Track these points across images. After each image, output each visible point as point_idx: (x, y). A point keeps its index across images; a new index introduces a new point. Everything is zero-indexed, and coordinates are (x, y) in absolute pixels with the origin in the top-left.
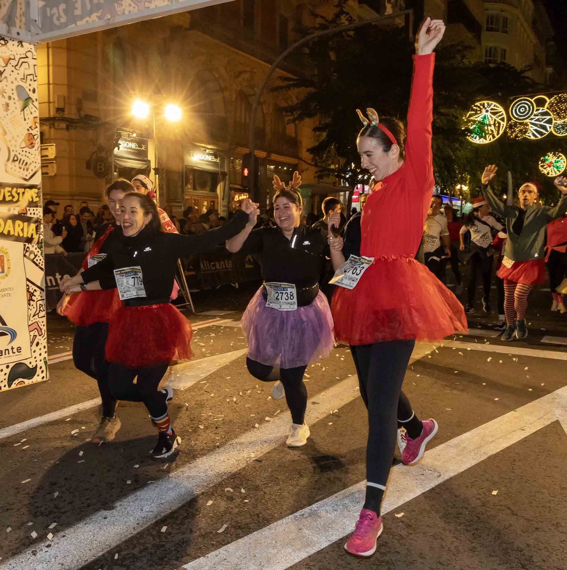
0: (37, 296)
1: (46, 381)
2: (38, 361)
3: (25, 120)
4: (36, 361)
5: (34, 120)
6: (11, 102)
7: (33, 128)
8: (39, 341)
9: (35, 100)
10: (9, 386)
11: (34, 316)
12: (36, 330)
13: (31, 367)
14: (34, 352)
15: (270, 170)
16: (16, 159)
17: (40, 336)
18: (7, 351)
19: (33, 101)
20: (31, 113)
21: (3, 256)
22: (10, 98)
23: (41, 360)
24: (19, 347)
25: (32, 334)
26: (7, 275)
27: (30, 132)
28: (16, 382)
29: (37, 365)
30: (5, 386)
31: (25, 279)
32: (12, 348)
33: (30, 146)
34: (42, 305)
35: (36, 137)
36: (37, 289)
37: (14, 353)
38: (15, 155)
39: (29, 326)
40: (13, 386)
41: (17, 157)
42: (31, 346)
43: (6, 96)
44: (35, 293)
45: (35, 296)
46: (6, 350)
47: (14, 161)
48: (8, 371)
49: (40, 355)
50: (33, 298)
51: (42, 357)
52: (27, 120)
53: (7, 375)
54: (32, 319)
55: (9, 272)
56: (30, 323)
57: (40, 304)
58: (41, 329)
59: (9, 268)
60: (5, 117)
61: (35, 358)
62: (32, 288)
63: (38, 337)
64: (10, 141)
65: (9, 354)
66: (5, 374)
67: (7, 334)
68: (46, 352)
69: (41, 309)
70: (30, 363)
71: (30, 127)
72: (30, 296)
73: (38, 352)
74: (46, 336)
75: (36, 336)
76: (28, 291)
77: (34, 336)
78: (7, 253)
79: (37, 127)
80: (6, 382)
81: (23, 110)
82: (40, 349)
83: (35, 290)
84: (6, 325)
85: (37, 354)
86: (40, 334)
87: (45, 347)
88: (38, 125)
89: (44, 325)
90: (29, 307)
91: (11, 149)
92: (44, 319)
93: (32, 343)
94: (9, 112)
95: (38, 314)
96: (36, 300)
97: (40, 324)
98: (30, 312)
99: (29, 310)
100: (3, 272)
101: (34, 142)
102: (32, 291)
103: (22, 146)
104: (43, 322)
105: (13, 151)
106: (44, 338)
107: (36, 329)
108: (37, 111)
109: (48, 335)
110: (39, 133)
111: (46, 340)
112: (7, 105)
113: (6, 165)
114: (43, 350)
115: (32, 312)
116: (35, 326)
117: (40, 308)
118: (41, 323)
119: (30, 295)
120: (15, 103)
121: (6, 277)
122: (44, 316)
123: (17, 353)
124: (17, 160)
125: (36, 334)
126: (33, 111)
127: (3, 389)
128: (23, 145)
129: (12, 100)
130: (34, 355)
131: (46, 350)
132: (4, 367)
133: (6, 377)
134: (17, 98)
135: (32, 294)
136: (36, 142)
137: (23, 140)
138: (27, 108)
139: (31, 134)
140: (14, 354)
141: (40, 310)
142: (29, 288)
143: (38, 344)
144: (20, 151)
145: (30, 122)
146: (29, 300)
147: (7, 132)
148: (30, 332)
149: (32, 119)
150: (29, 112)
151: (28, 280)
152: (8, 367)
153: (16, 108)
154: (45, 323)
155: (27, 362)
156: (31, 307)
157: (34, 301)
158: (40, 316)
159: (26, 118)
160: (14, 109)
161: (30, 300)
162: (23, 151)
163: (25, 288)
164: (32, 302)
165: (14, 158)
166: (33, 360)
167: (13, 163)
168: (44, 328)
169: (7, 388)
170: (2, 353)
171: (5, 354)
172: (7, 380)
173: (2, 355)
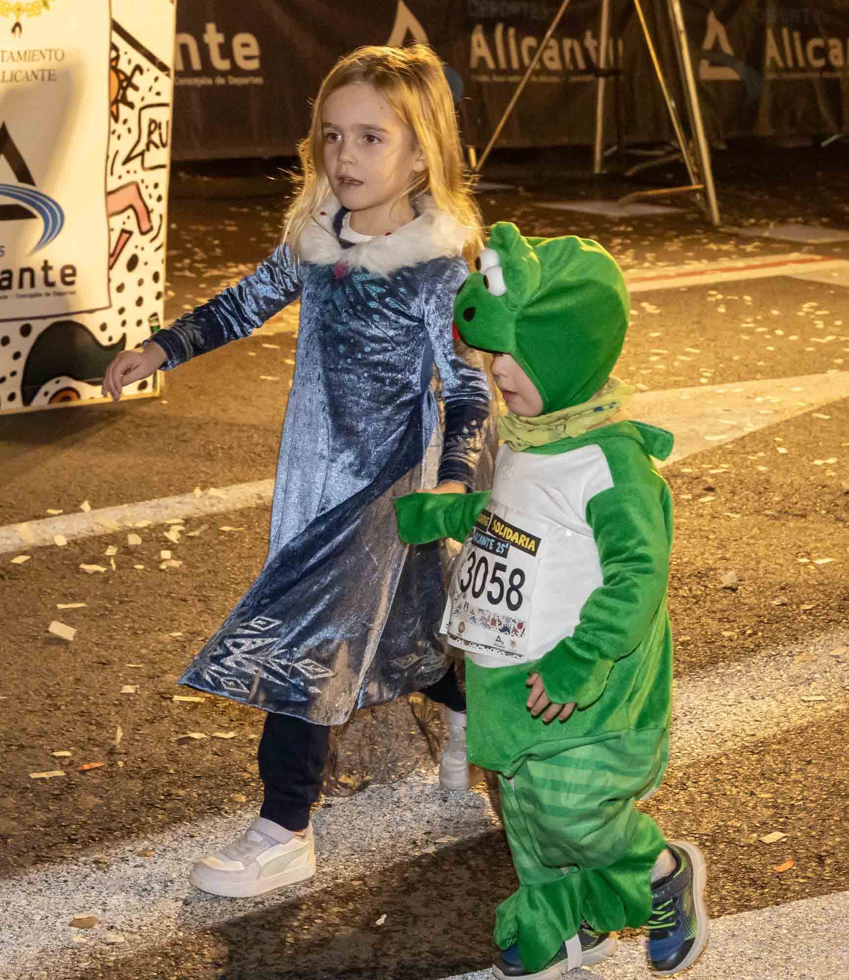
0: (143, 91)
1: (153, 399)
2: (131, 324)
4: (124, 323)
8: (138, 252)
10: (27, 400)
11: (128, 159)
12: (130, 212)
13: (105, 342)
14: (120, 288)
17: (143, 233)
18: (27, 276)
23: (139, 323)
24: (72, 267)
25: (117, 223)
26: (45, 4)
28: (51, 387)
29: (123, 339)
30: (12, 397)
31: (107, 25)
32: (46, 268)
34: (158, 126)
36: (145, 63)
37: (51, 284)
39: (109, 194)
40: (40, 402)
42: (111, 268)
44: (137, 79)
45: (136, 88)
46: (23, 271)
48: (25, 345)
49: (140, 302)
50: (131, 94)
51: (144, 313)
53: (22, 360)
54: (119, 169)
56: (113, 184)
57: (152, 121)
58: (149, 212)
61: (122, 311)
62: (129, 58)
63: (136, 238)
65: (32, 285)
66: (16, 356)
67: (31, 216)
68: (159, 296)
69: (155, 137)
70: (103, 327)
72: (120, 86)
73: (132, 292)
74: (162, 238)
75: (130, 233)
76: (114, 68)
77: (124, 231)
80: (14, 385)
82: (141, 283)
83: (138, 68)
84: (31, 182)
85: (127, 299)
86: (145, 227)
87: (156, 277)
89: (159, 199)
90: (114, 126)
92: (163, 177)
93: (114, 256)
95: (142, 154)
96: (138, 105)
97: (145, 194)
98: (115, 144)
99: (114, 138)
102: (128, 70)
104: (156, 186)
106: (157, 243)
107: (131, 207)
109: (170, 233)
111: (162, 254)
114: (151, 289)
115: (124, 147)
116: (129, 196)
117: (150, 133)
118: (151, 189)
119: (120, 82)
121: (43, 10)
122: (162, 166)
123: (60, 287)
125: (132, 225)
127: (7, 408)
130: (119, 300)
131: (160, 286)
132: (13, 330)
133: (19, 366)
135: (129, 79)
140: (50, 290)
141: (150, 142)
142: (117, 58)
143: (132, 264)
146: (115, 102)
148: (110, 215)
151: (116, 27)
152: (26, 331)
154: (163, 190)
155: (92, 323)
156: (120, 128)
157: (131, 105)
158: (147, 164)
161: (119, 100)
163: (104, 56)
164: (124, 110)
166: (111, 318)
168: (160, 209)
169: (17, 406)
170: (10, 279)
171: (21, 285)
172: (19, 377)
173: (9, 287)
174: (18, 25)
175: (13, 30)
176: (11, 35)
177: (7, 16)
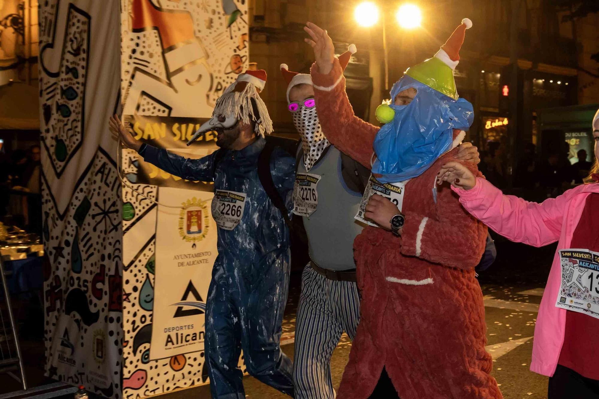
3: (232, 38)
5: (243, 38)
6: (215, 17)
7: (240, 48)
9: (243, 12)
10: (204, 380)
15: (538, 85)
16: (219, 87)
18: (202, 335)
19: (242, 15)
20: (239, 29)
21: (200, 211)
22: (214, 12)
26: (204, 236)
27: (237, 53)
30: (199, 380)
33: (237, 71)
35: (244, 59)
38: (219, 83)
41: (221, 86)
43: (210, 9)
46: (200, 333)
47: (217, 90)
48: (202, 360)
52: (234, 39)
53: (202, 366)
55: (206, 231)
59: (207, 227)
60: (207, 36)
64: (213, 65)
66: (200, 364)
67: (202, 313)
71: (238, 47)
78: (205, 207)
79: (245, 47)
80: (199, 376)
81: (229, 26)
84: (202, 300)
88: (247, 44)
91: (214, 76)
94: (212, 30)
100: (200, 231)
101: (242, 65)
103: (227, 72)
105: (217, 77)
108: (247, 27)
110: (247, 54)
112: (211, 21)
113: (208, 96)
120: (220, 18)
121: (203, 238)
124: (220, 90)
126: (241, 27)
127: (197, 384)
128: (229, 70)
129: (217, 13)
132: (198, 355)
133: (201, 368)
134: (222, 12)
136: (244, 65)
137: (230, 63)
138: (234, 24)
139: (238, 55)
144: (224, 77)
145: (238, 41)
147: (211, 55)
149: (241, 37)
150: (236, 29)
152: (202, 355)
153: (221, 24)
159: (233, 36)
160: (219, 26)
162: (228, 77)
165: (217, 87)
167: (216, 94)
169: (201, 383)
170: (195, 336)
171: (200, 338)
172: (201, 372)
173: (195, 339)
174: (194, 244)
175: (193, 247)
176: (192, 249)
177: (190, 242)
